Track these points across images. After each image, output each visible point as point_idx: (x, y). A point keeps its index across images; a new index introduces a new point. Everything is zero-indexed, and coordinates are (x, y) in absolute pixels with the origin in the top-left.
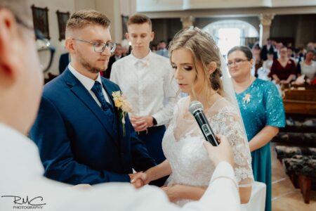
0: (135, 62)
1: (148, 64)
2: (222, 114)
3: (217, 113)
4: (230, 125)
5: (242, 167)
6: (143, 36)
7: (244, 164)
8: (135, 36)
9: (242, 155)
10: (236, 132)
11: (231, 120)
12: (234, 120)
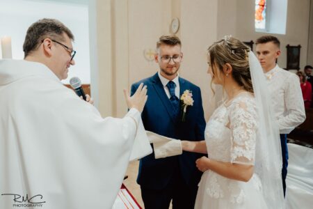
1: (271, 78)
6: (265, 53)
7: (242, 144)
8: (259, 53)
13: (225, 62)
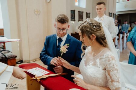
0: (98, 19)
1: (103, 19)
2: (106, 56)
3: (103, 55)
4: (110, 62)
5: (117, 82)
6: (101, 9)
7: (118, 80)
8: (98, 9)
9: (116, 77)
10: (113, 65)
11: (111, 59)
12: (112, 59)
13: (91, 34)
